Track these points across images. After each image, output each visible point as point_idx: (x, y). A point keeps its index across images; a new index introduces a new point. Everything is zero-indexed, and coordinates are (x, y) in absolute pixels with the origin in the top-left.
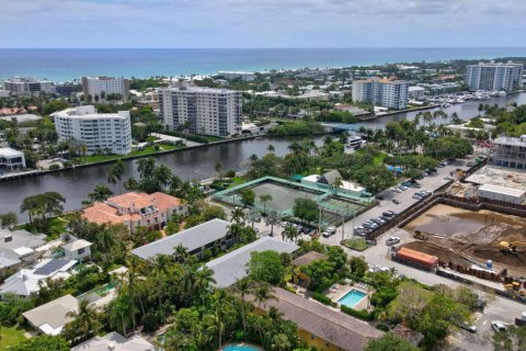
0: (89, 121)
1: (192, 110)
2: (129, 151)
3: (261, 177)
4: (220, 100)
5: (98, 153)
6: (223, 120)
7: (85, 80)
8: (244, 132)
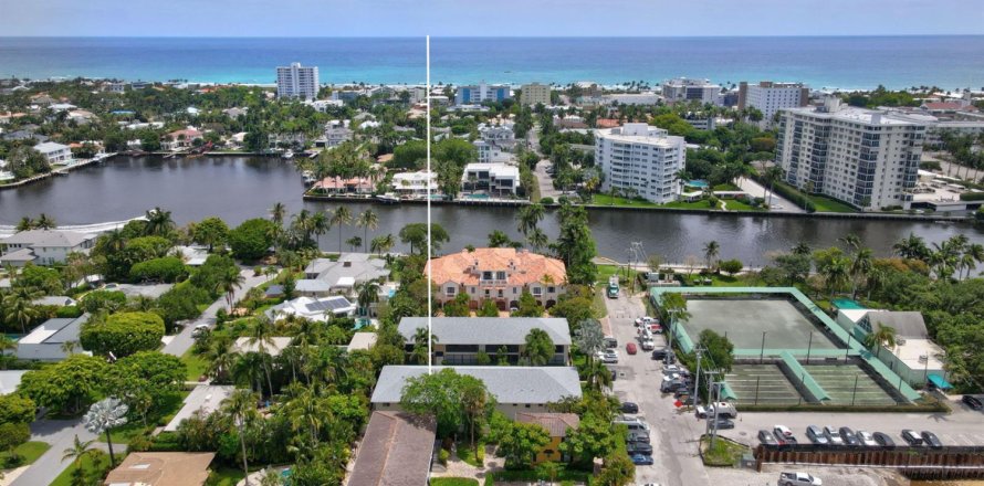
0: (620, 145)
1: (820, 151)
2: (671, 199)
3: (781, 285)
4: (867, 136)
5: (628, 192)
6: (866, 174)
7: (744, 87)
8: (916, 205)
